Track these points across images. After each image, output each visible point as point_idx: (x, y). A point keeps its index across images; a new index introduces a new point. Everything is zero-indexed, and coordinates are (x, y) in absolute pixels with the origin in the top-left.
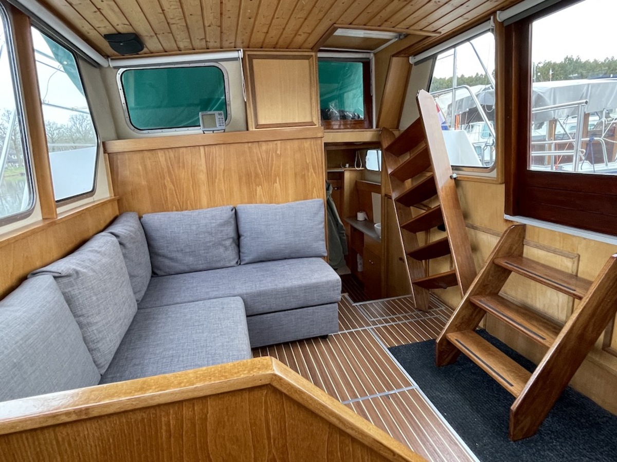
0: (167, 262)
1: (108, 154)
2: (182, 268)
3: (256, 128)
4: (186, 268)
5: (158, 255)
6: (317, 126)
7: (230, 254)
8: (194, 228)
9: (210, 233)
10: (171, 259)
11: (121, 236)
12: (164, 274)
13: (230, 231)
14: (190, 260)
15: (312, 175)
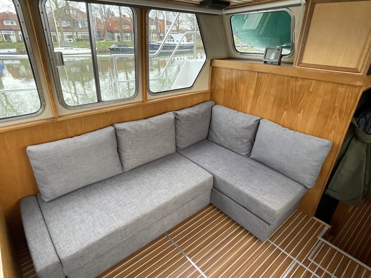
1: (212, 67)
3: (297, 66)
6: (361, 74)
10: (216, 135)
13: (250, 134)
14: (222, 139)
15: (334, 118)
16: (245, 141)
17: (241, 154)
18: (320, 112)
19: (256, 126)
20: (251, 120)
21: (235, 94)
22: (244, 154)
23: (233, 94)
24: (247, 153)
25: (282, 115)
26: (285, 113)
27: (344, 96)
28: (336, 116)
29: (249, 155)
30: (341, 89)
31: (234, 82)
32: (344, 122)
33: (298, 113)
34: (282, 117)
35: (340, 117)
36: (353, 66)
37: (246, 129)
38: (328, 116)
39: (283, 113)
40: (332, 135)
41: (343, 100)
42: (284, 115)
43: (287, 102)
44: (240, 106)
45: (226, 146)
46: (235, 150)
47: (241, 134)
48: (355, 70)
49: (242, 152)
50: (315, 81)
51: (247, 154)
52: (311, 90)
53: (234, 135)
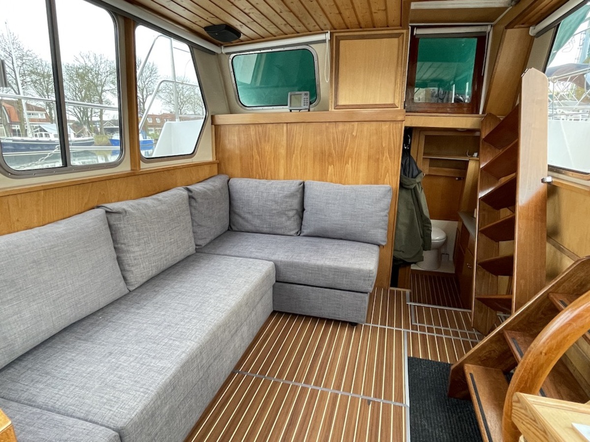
0: (241, 221)
1: (215, 125)
2: (250, 227)
3: (335, 109)
4: (253, 229)
5: (235, 213)
6: (399, 109)
7: (291, 224)
8: (265, 195)
9: (276, 202)
10: (243, 218)
11: (194, 192)
12: (236, 230)
13: (295, 203)
14: (257, 222)
15: (386, 160)
16: (291, 213)
17: (289, 234)
18: (369, 157)
19: (301, 190)
20: (293, 185)
21: (258, 158)
22: (293, 233)
23: (254, 159)
24: (297, 231)
25: (328, 171)
26: (331, 168)
27: (390, 134)
28: (386, 157)
29: (299, 233)
30: (385, 127)
31: (254, 142)
32: (396, 163)
33: (346, 164)
34: (328, 174)
35: (390, 158)
36: (390, 101)
37: (290, 197)
38: (378, 159)
39: (328, 169)
40: (387, 179)
41: (390, 138)
42: (329, 171)
43: (330, 155)
44: (268, 172)
45: (265, 230)
46: (279, 231)
47: (284, 206)
48: (393, 106)
49: (291, 230)
50: (357, 123)
51: (297, 233)
52: (354, 134)
53: (275, 210)
